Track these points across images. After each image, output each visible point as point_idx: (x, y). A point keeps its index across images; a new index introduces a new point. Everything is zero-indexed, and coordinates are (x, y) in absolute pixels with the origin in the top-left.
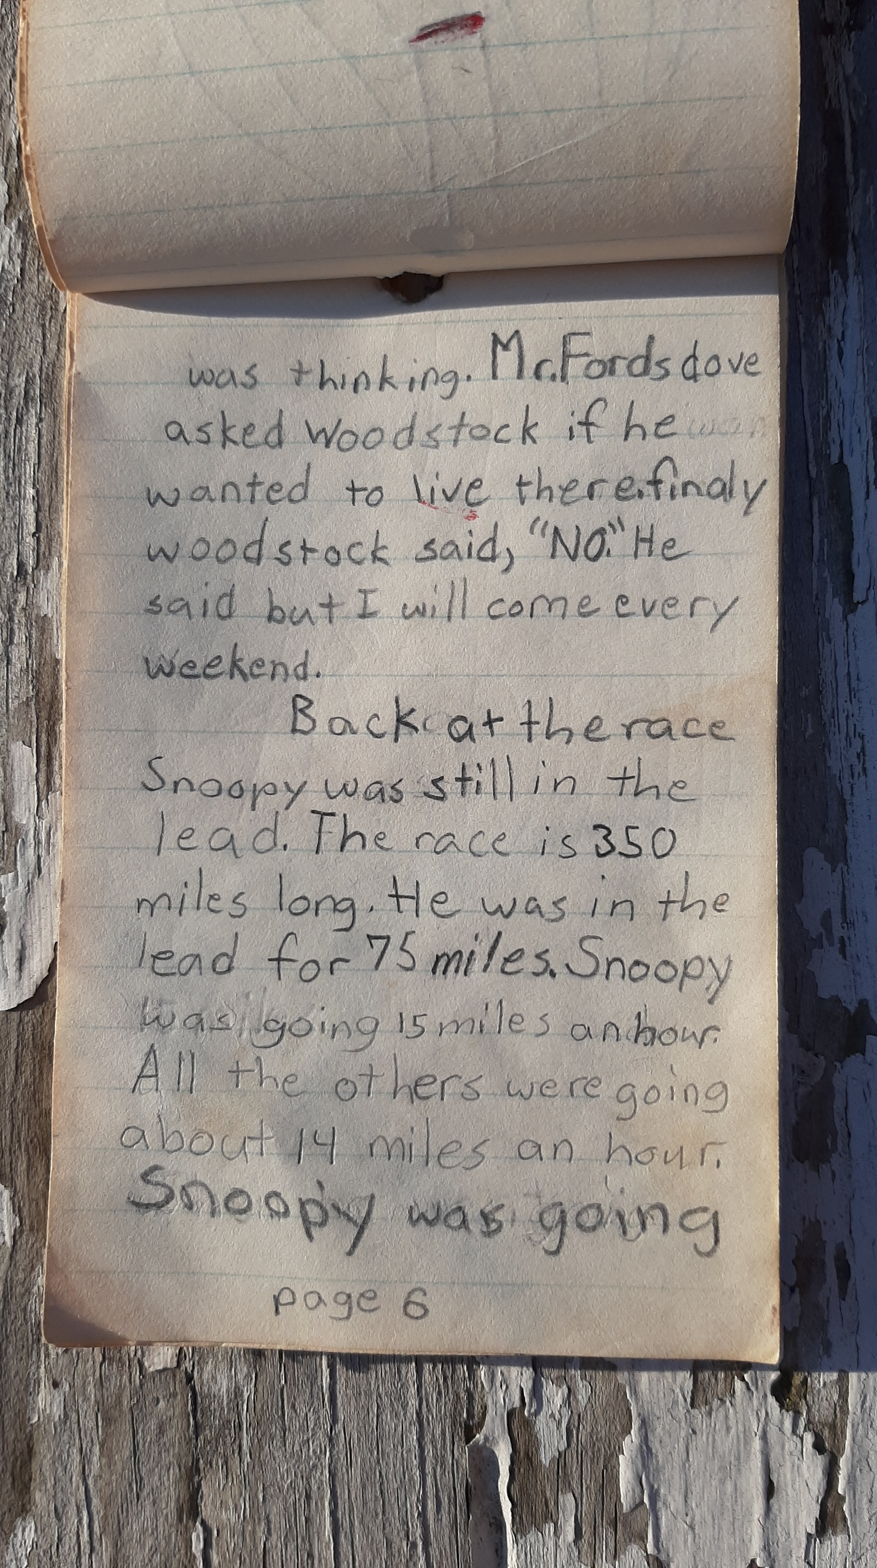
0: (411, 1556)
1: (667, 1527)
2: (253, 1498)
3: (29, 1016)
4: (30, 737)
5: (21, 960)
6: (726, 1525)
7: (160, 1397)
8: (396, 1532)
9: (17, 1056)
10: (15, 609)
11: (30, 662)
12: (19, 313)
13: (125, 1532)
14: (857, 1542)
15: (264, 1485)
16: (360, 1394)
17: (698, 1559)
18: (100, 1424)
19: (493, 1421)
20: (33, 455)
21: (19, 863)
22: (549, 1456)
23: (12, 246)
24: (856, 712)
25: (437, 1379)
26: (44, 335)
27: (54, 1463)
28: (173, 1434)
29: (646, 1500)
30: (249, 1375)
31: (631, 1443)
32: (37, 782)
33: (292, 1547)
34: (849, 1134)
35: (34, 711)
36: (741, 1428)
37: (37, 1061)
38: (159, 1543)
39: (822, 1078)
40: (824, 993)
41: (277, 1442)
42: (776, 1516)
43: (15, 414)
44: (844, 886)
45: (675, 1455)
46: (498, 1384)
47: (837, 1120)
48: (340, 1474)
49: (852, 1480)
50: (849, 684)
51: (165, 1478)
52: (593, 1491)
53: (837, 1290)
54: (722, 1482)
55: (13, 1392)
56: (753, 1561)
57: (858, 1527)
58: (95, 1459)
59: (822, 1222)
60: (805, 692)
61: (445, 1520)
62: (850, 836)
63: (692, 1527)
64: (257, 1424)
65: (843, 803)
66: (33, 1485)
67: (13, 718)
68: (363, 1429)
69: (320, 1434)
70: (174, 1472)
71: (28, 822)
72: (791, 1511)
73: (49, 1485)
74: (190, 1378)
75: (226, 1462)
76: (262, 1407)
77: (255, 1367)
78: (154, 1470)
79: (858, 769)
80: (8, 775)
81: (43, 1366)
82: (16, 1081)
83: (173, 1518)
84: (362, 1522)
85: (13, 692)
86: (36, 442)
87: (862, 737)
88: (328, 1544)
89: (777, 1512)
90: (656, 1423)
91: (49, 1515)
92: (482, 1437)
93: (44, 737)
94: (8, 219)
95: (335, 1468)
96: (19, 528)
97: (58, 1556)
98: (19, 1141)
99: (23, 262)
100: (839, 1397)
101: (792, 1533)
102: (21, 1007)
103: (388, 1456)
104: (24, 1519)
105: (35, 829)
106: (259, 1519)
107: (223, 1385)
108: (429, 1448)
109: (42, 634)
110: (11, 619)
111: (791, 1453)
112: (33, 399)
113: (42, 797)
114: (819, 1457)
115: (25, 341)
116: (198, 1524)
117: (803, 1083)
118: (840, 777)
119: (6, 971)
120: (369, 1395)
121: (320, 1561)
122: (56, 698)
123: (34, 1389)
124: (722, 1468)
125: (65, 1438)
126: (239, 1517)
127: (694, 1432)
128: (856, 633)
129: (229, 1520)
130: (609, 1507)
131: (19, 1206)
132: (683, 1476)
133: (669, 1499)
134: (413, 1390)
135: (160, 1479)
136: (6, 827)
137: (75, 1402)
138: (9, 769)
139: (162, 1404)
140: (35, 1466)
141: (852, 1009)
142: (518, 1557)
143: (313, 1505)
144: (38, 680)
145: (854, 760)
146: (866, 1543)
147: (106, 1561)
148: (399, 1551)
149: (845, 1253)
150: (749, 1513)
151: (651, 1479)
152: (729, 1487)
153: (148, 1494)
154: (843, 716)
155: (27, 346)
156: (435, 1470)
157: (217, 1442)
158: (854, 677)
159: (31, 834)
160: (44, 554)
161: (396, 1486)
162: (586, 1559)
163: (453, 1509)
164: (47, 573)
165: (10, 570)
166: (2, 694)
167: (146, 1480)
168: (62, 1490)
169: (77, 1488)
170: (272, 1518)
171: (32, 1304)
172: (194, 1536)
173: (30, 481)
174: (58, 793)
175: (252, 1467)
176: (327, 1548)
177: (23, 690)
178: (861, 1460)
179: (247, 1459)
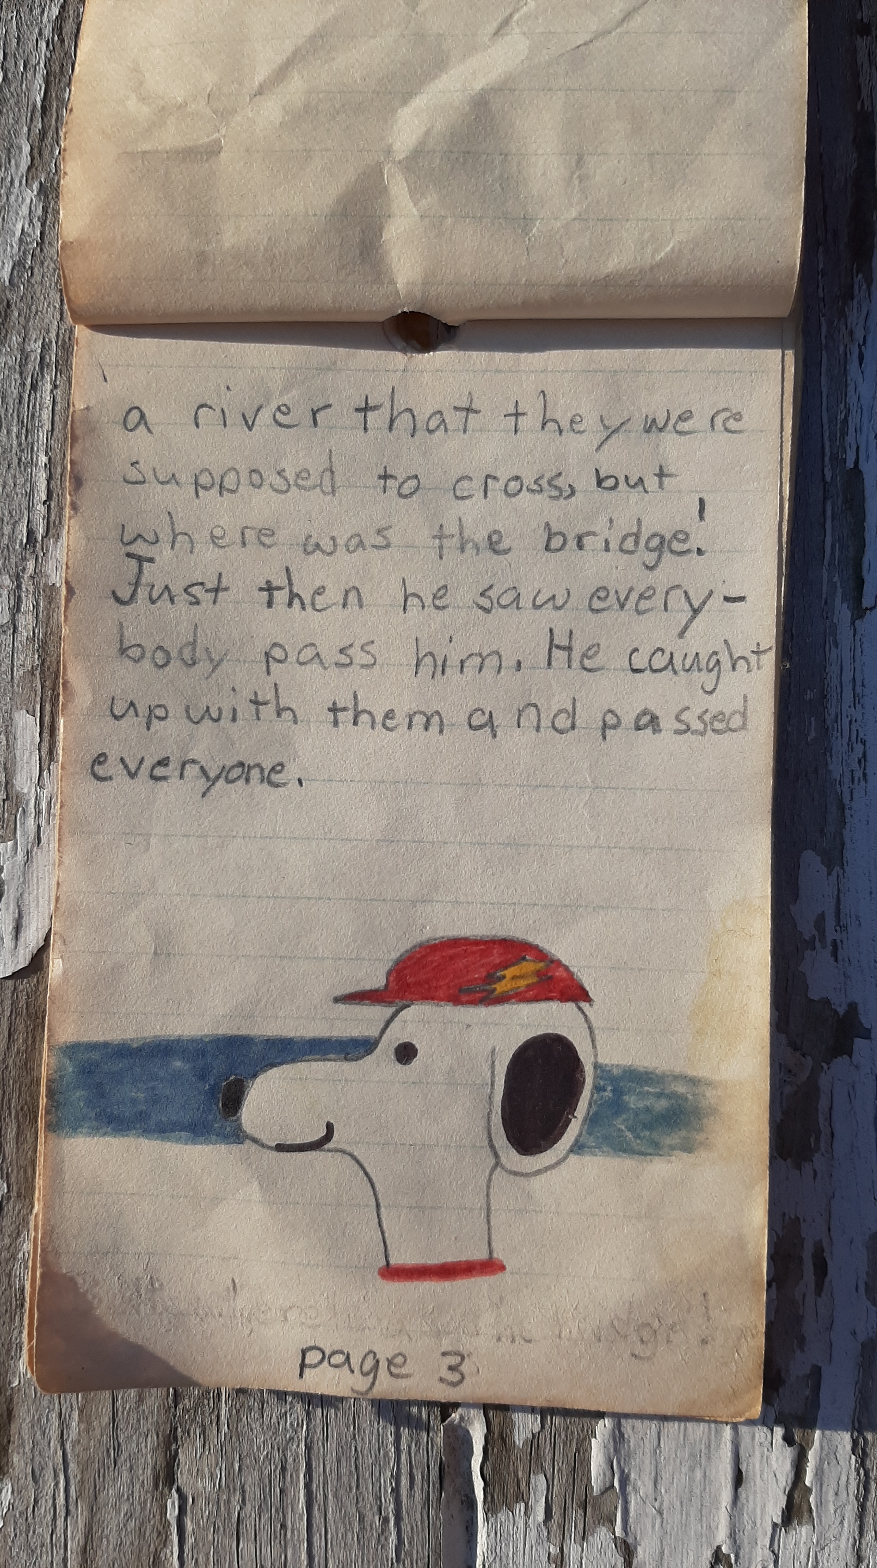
0: (383, 1530)
1: (636, 1511)
2: (230, 1468)
3: (24, 985)
4: (34, 706)
5: (18, 929)
6: (693, 1512)
8: (369, 1506)
9: (11, 1024)
10: (23, 577)
11: (37, 631)
12: (38, 278)
13: (102, 1497)
14: (821, 1533)
15: (240, 1456)
17: (664, 1543)
20: (46, 422)
21: (18, 832)
22: (523, 1437)
23: (33, 208)
24: (859, 718)
27: (33, 1426)
28: (152, 1403)
29: (616, 1484)
31: (604, 1428)
32: (40, 752)
33: (265, 1517)
34: (833, 1134)
35: (38, 681)
37: (30, 1029)
38: (135, 1509)
39: (809, 1077)
40: (814, 995)
41: (255, 1414)
42: (743, 1504)
43: (29, 379)
44: (839, 889)
45: (646, 1442)
47: (821, 1120)
48: (316, 1448)
49: (819, 1473)
50: (854, 690)
51: (143, 1445)
52: (564, 1473)
53: (813, 1286)
54: (692, 1469)
56: (719, 1548)
57: (823, 1519)
58: (74, 1424)
59: (801, 1221)
60: (809, 695)
61: (418, 1496)
62: (847, 841)
63: (660, 1512)
65: (842, 808)
66: (11, 1447)
67: (18, 686)
70: (152, 1440)
71: (29, 792)
72: (758, 1500)
73: (27, 1450)
75: (204, 1432)
78: (132, 1436)
79: (858, 774)
80: (11, 743)
82: (8, 1048)
83: (149, 1484)
84: (335, 1495)
85: (19, 660)
86: (50, 408)
87: (864, 743)
88: (301, 1516)
89: (745, 1501)
91: (26, 1478)
92: (458, 1417)
93: (48, 707)
94: (29, 182)
95: (311, 1442)
96: (30, 495)
97: (34, 1518)
98: (9, 1108)
99: (43, 225)
100: (812, 1389)
101: (758, 1522)
102: (15, 975)
103: (364, 1432)
105: (36, 799)
106: (234, 1489)
109: (50, 603)
110: (19, 587)
111: (761, 1444)
112: (48, 365)
113: (45, 767)
114: (789, 1449)
115: (43, 306)
116: (174, 1491)
117: (789, 1082)
118: (840, 782)
119: (2, 939)
121: (293, 1532)
123: (16, 1352)
124: (692, 1455)
125: (45, 1403)
126: (214, 1486)
128: (864, 640)
129: (205, 1488)
130: (580, 1490)
131: (7, 1173)
132: (653, 1461)
133: (639, 1483)
135: (137, 1445)
136: (7, 796)
138: (11, 737)
140: (13, 1429)
141: (841, 1011)
142: (488, 1535)
143: (288, 1477)
144: (43, 649)
145: (855, 766)
146: (830, 1535)
147: (81, 1525)
148: (371, 1526)
149: (823, 1250)
150: (716, 1500)
151: (622, 1463)
152: (698, 1474)
153: (126, 1461)
154: (846, 721)
155: (44, 312)
156: (409, 1447)
157: (196, 1411)
158: (859, 683)
159: (32, 803)
160: (54, 522)
161: (371, 1461)
162: (556, 1539)
163: (426, 1486)
164: (57, 541)
165: (20, 537)
166: (8, 661)
167: (123, 1447)
168: (40, 1454)
169: (55, 1452)
170: (247, 1488)
171: (17, 1270)
172: (169, 1503)
173: (43, 448)
174: (60, 763)
175: (229, 1437)
176: (301, 1519)
177: (29, 659)
178: (828, 1454)
179: (225, 1429)
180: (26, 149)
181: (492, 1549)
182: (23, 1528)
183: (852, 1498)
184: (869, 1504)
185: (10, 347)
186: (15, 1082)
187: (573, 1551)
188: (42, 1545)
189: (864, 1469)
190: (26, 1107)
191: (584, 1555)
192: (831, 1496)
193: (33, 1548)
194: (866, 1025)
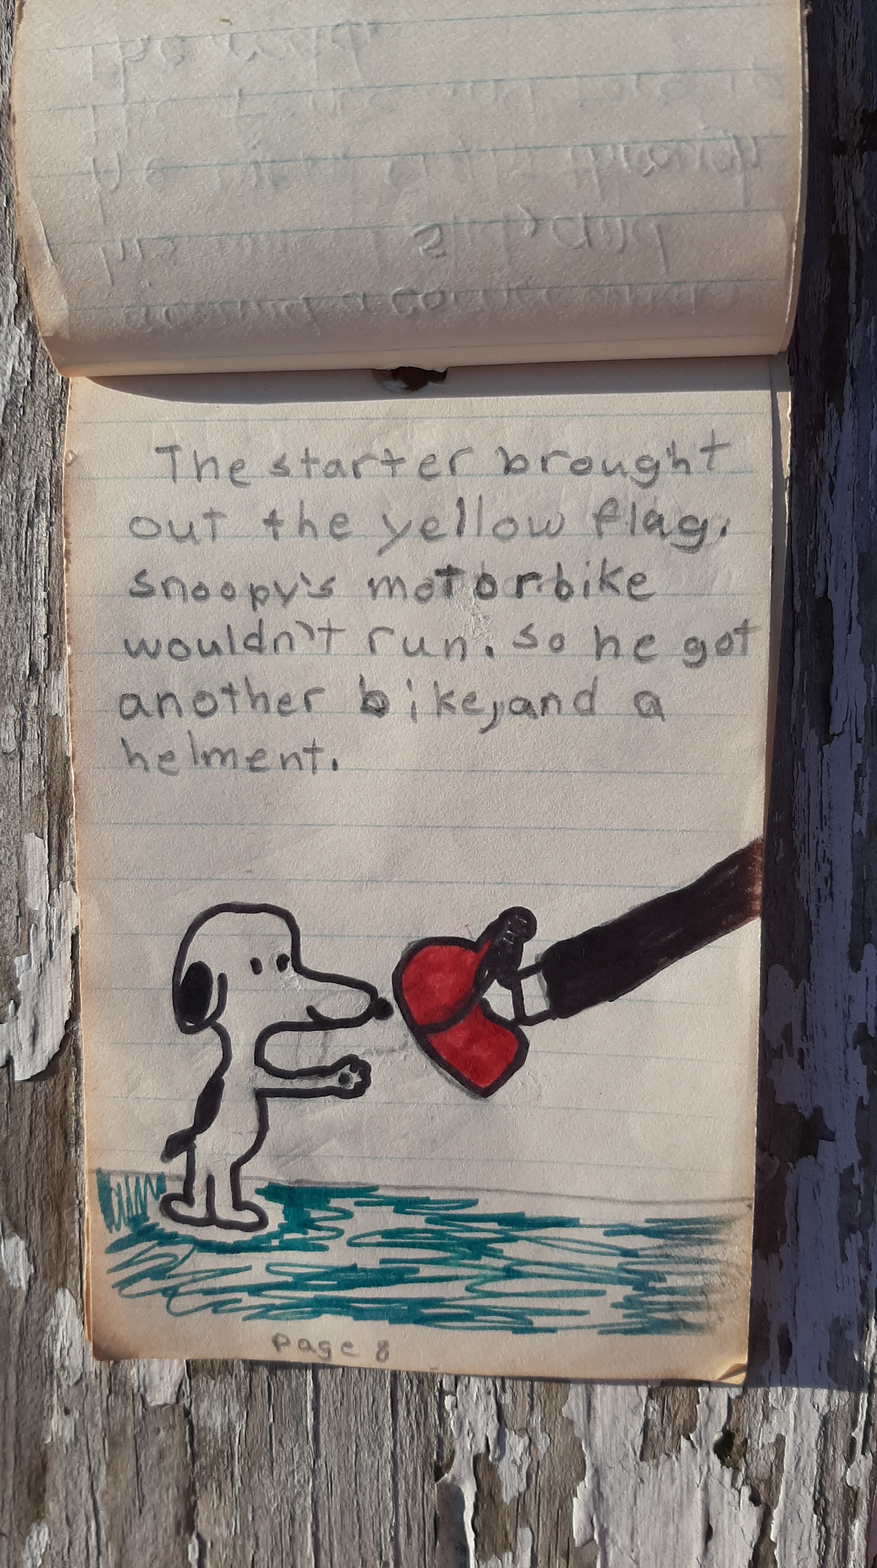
1: (614, 1560)
2: (244, 1517)
3: (41, 1087)
4: (42, 829)
5: (34, 1036)
6: (667, 1562)
7: (161, 1428)
8: (370, 1553)
9: (31, 1121)
10: (27, 707)
11: (42, 758)
12: (29, 416)
13: (129, 1541)
15: (253, 1507)
16: (340, 1434)
18: (107, 1447)
19: (460, 1463)
20: (44, 558)
21: (32, 946)
22: (510, 1495)
23: (22, 347)
24: (826, 839)
25: (411, 1425)
26: (54, 439)
27: (65, 1478)
28: (173, 1459)
29: (596, 1537)
30: (240, 1413)
31: (584, 1488)
32: (49, 872)
33: (277, 1560)
34: (798, 1229)
35: (45, 805)
36: (684, 1479)
37: (49, 1126)
38: (159, 1552)
39: (775, 1174)
40: (781, 1098)
41: (265, 1471)
42: (712, 1556)
43: (26, 516)
44: (805, 1001)
45: (624, 1500)
46: (466, 1432)
47: (787, 1213)
48: (321, 1502)
49: (783, 1529)
50: (821, 811)
51: (165, 1497)
52: (548, 1526)
53: (778, 1364)
54: (666, 1525)
55: (29, 1417)
58: (102, 1477)
59: (768, 1304)
60: (778, 817)
61: (415, 1544)
62: (814, 955)
63: (636, 1562)
64: (248, 1454)
65: (809, 924)
66: (47, 1495)
67: (27, 809)
68: (342, 1465)
69: (304, 1467)
70: (172, 1492)
71: (40, 909)
72: (727, 1552)
73: (61, 1497)
74: (187, 1413)
75: (219, 1486)
76: (253, 1440)
77: (246, 1406)
78: (155, 1489)
79: (825, 892)
80: (22, 863)
81: (55, 1395)
82: (30, 1144)
83: (171, 1530)
84: (340, 1542)
85: (27, 784)
86: (47, 545)
87: (831, 864)
88: (309, 1559)
89: (714, 1553)
90: (608, 1472)
91: (61, 1523)
92: (450, 1477)
94: (17, 320)
95: (317, 1496)
96: (31, 629)
97: (69, 1557)
98: (33, 1197)
99: (33, 364)
100: (776, 1456)
102: (34, 1079)
103: (365, 1488)
104: (39, 1524)
105: (47, 916)
106: (249, 1535)
107: (217, 1421)
108: (402, 1486)
109: (54, 732)
110: (24, 716)
111: (729, 1503)
112: (43, 503)
113: (54, 886)
114: (755, 1508)
115: (36, 445)
116: (194, 1537)
118: (807, 898)
119: (21, 1045)
120: (348, 1435)
122: (67, 793)
123: (48, 1414)
124: (666, 1513)
125: (75, 1458)
126: (230, 1533)
127: (642, 1481)
128: (830, 764)
129: (221, 1534)
130: (562, 1541)
131: (34, 1256)
132: (630, 1518)
133: (617, 1537)
134: (389, 1433)
135: (160, 1497)
136: (20, 912)
137: (84, 1427)
138: (22, 858)
139: (162, 1434)
140: (48, 1480)
141: (807, 1115)
143: (297, 1526)
145: (822, 885)
149: (788, 1331)
150: (689, 1552)
151: (601, 1519)
152: (672, 1529)
153: (149, 1510)
154: (813, 842)
155: (37, 449)
156: (406, 1502)
157: (212, 1468)
158: (825, 805)
159: (43, 920)
160: (55, 655)
161: (371, 1514)
163: (422, 1535)
164: (58, 673)
165: (23, 669)
166: (16, 787)
167: (147, 1498)
168: (73, 1502)
169: (87, 1500)
170: (260, 1535)
171: (46, 1341)
172: (190, 1547)
173: (41, 584)
174: (69, 882)
175: (242, 1491)
176: (309, 1562)
177: (36, 784)
178: (792, 1513)
179: (238, 1484)
180: (13, 287)
183: (814, 1552)
184: (830, 1557)
185: (6, 484)
186: (37, 1174)
189: (825, 1527)
190: (48, 1198)
194: (831, 1128)
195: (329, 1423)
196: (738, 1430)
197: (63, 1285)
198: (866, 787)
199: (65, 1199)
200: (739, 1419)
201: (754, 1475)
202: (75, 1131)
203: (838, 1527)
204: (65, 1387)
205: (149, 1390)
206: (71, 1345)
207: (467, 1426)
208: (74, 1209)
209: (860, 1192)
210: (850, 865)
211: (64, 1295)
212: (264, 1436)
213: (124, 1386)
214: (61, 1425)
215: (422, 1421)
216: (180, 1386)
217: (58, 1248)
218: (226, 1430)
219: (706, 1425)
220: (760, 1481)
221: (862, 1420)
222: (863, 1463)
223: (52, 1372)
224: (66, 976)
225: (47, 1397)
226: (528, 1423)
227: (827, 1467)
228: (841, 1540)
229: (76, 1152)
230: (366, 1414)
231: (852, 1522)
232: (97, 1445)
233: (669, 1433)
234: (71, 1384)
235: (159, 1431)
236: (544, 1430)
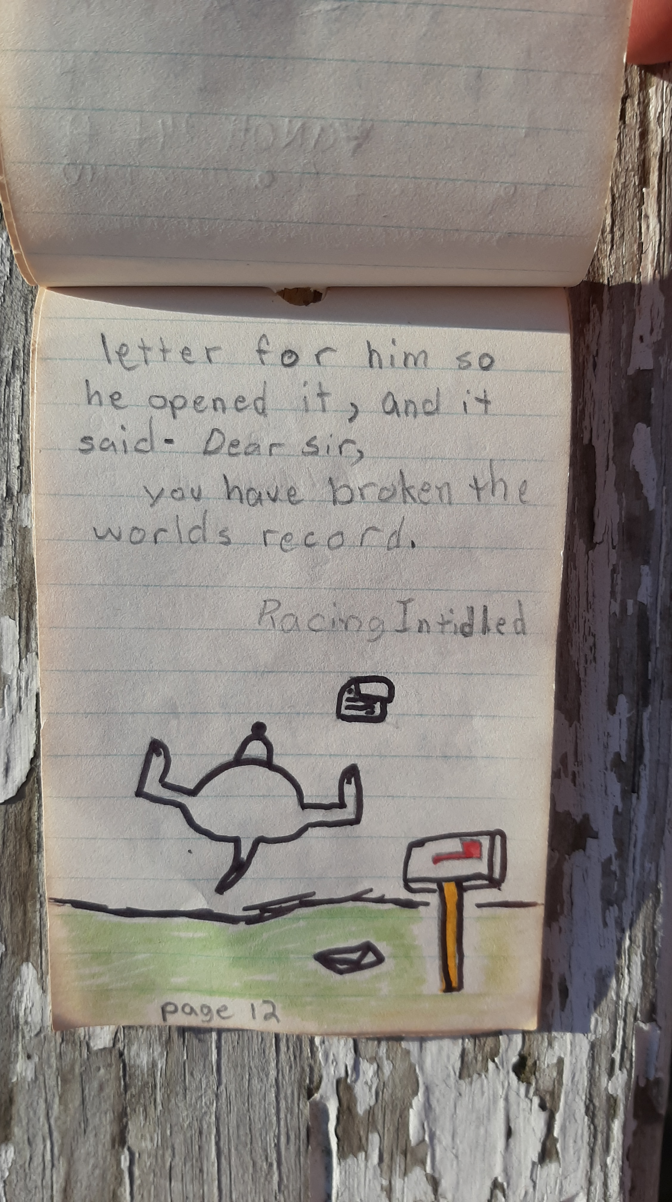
0: (269, 1172)
1: (440, 1156)
2: (164, 1133)
3: (12, 809)
4: (14, 613)
5: (7, 770)
6: (479, 1155)
7: (101, 1066)
8: (259, 1156)
10: (4, 521)
11: (15, 559)
12: (8, 304)
13: (76, 1154)
14: (565, 1167)
15: (171, 1125)
16: (237, 1066)
17: (459, 1176)
18: (60, 1083)
19: (326, 1086)
20: (18, 409)
21: (5, 701)
22: (363, 1108)
24: (591, 619)
25: (290, 1057)
26: (26, 320)
27: (27, 1109)
28: (110, 1090)
29: (427, 1138)
30: (161, 1053)
32: (19, 645)
33: (189, 1165)
34: (572, 904)
35: (17, 596)
36: (491, 1092)
38: (99, 1162)
39: (556, 865)
40: (560, 809)
41: (180, 1097)
42: (512, 1150)
43: (5, 378)
44: (576, 737)
45: (447, 1109)
46: (330, 1061)
47: (564, 893)
48: (222, 1118)
49: (563, 1129)
50: (588, 598)
51: (104, 1120)
52: (391, 1131)
53: (559, 1005)
54: (478, 1127)
56: (496, 1179)
57: (566, 1157)
58: (56, 1106)
59: (551, 961)
61: (292, 1148)
62: (582, 703)
63: (457, 1157)
64: (168, 1084)
65: (579, 680)
66: (13, 1123)
67: (3, 598)
68: (238, 1090)
69: (209, 1092)
70: (109, 1116)
71: (12, 674)
72: (522, 1147)
73: (24, 1124)
74: (121, 1054)
75: (145, 1110)
76: (171, 1073)
77: (166, 1048)
78: (96, 1114)
81: (20, 1045)
82: (3, 852)
83: (108, 1145)
84: (236, 1149)
85: (3, 579)
86: (20, 399)
87: (594, 636)
88: (213, 1163)
89: (513, 1148)
90: (435, 1088)
91: (24, 1143)
92: (319, 1096)
95: (219, 1114)
96: (7, 462)
97: (29, 1170)
98: (5, 893)
99: (11, 265)
100: (558, 1073)
101: (522, 1160)
102: (7, 802)
103: (255, 1107)
104: (7, 1145)
105: (18, 679)
106: (167, 1147)
107: (144, 1060)
108: (283, 1104)
109: (24, 540)
111: (524, 1110)
112: (18, 367)
113: (23, 656)
114: (543, 1113)
115: (13, 324)
116: (125, 1150)
118: (578, 662)
120: (243, 1067)
121: (208, 1174)
122: (33, 586)
123: (14, 1059)
124: (478, 1118)
125: (35, 1091)
126: (153, 1145)
127: (460, 1094)
128: (594, 564)
129: (147, 1147)
130: (402, 1143)
132: (452, 1123)
133: (442, 1137)
134: (273, 1064)
135: (100, 1120)
137: (42, 1068)
139: (102, 1071)
140: (14, 1110)
141: (578, 819)
142: (340, 1174)
143: (204, 1138)
144: (20, 573)
145: (588, 652)
146: (571, 1169)
147: (62, 1173)
148: (261, 1168)
150: (494, 1147)
151: (431, 1125)
152: (482, 1131)
153: (92, 1130)
154: (581, 621)
155: (14, 328)
156: (286, 1116)
157: (139, 1096)
158: (590, 594)
159: (15, 682)
160: (26, 481)
161: (260, 1126)
162: (386, 1175)
163: (298, 1142)
164: (28, 496)
167: (90, 1121)
168: (33, 1126)
169: (43, 1125)
170: (176, 1146)
171: (13, 1003)
172: (123, 1158)
173: (15, 428)
174: (34, 653)
175: (163, 1112)
176: (213, 1165)
177: (10, 579)
178: (570, 1116)
179: (160, 1108)
181: (343, 1183)
182: (23, 1176)
183: (585, 1145)
184: (597, 1148)
187: (398, 1183)
188: (36, 1188)
189: (593, 1125)
190: (16, 893)
191: (405, 1186)
192: (571, 1143)
193: (29, 1189)
194: (595, 829)
195: (229, 1058)
196: (529, 1055)
197: (27, 960)
198: (619, 581)
199: (29, 894)
200: (530, 1046)
201: (542, 1088)
202: (38, 841)
203: (603, 1125)
204: (27, 1038)
205: (92, 1038)
206: (33, 1005)
207: (331, 1057)
208: (35, 902)
209: (616, 875)
210: (608, 637)
211: (28, 968)
212: (179, 1069)
213: (74, 1036)
214: (24, 1068)
215: (298, 1054)
216: (116, 1033)
217: (24, 930)
218: (151, 1066)
219: (507, 1051)
220: (546, 1092)
221: (619, 1044)
222: (620, 1076)
223: (18, 1027)
224: (32, 724)
225: (14, 1046)
226: (377, 1053)
227: (594, 1081)
228: (605, 1135)
229: (38, 857)
230: (256, 1050)
231: (613, 1121)
232: (51, 1082)
233: (480, 1058)
234: (32, 1035)
235: (99, 1069)
236: (388, 1058)
